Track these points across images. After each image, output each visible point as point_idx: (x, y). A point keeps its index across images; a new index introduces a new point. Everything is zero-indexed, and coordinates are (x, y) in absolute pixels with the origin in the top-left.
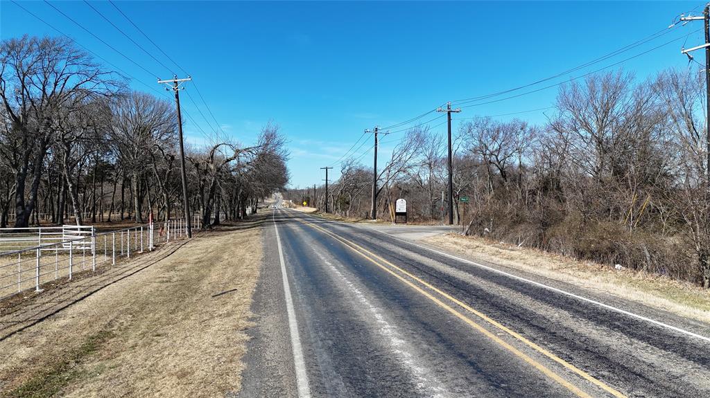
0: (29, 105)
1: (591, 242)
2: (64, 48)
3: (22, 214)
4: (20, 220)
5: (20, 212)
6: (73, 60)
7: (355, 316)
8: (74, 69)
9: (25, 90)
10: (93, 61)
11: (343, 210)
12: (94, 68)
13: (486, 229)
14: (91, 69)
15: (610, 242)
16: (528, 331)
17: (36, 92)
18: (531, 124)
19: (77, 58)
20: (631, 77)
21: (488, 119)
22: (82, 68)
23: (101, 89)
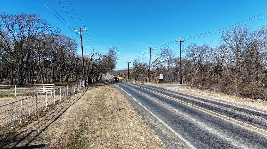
0: (23, 39)
1: (248, 91)
2: (37, 18)
3: (21, 79)
4: (20, 82)
5: (20, 79)
6: (40, 22)
7: (183, 119)
8: (40, 26)
9: (22, 33)
10: (47, 23)
11: (135, 78)
12: (47, 25)
13: (200, 86)
14: (46, 26)
15: (257, 91)
16: (255, 125)
17: (26, 34)
18: (211, 46)
19: (41, 22)
20: (250, 28)
21: (195, 44)
22: (43, 25)
23: (50, 33)
